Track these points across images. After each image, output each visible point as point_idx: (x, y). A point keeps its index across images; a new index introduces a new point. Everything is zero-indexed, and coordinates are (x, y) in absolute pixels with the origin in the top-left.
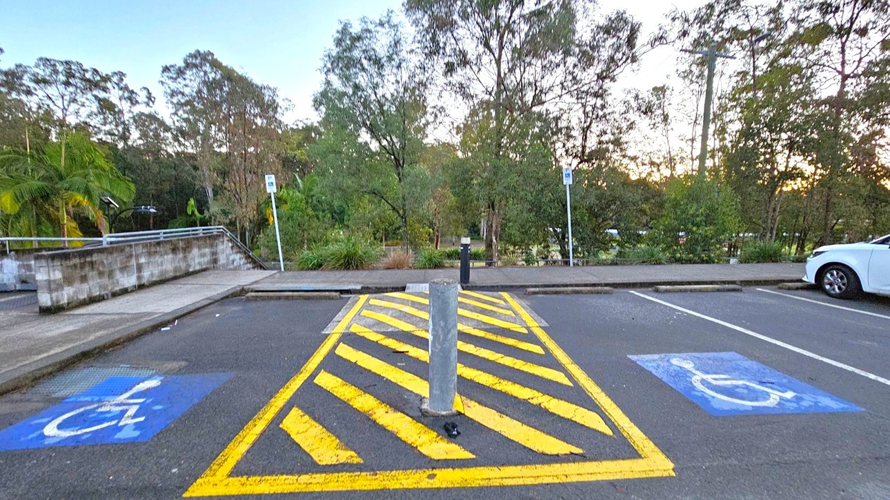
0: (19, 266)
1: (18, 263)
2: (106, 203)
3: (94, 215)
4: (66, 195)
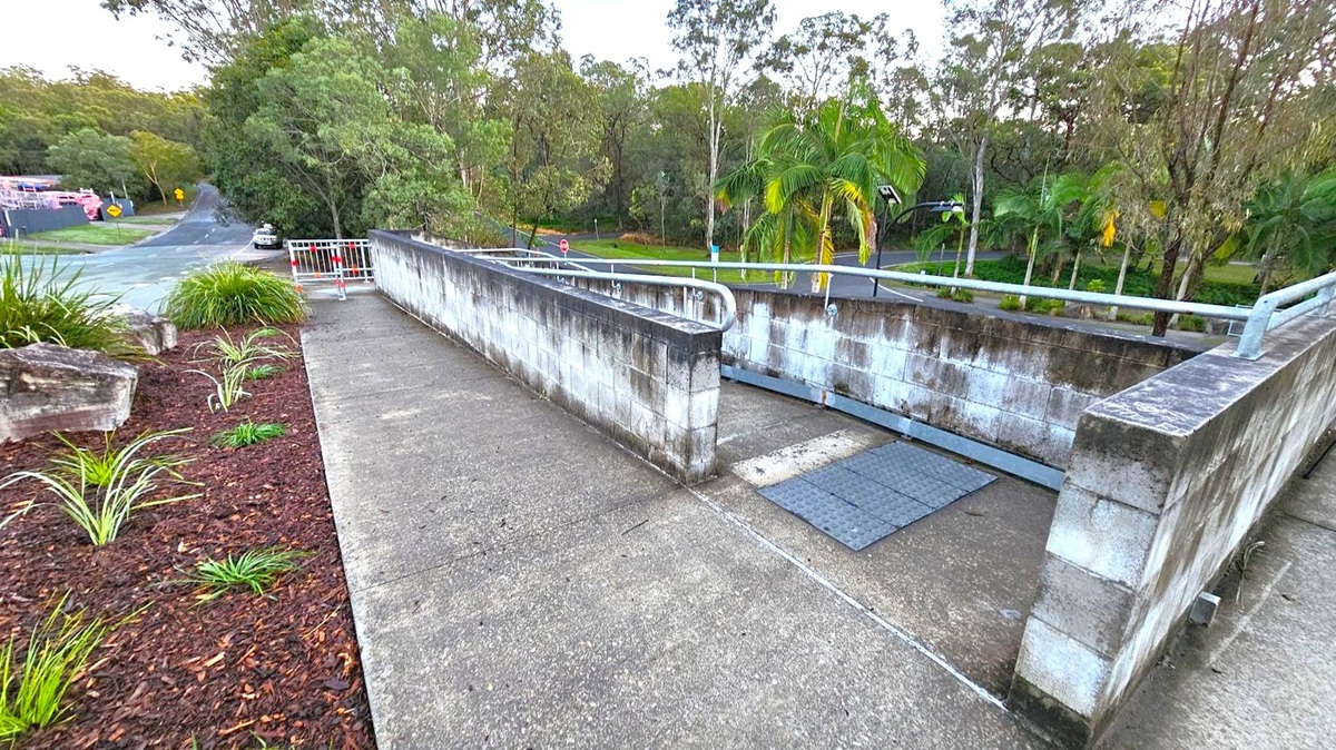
0: (839, 343)
1: (838, 335)
2: (884, 196)
3: (858, 217)
4: (834, 184)
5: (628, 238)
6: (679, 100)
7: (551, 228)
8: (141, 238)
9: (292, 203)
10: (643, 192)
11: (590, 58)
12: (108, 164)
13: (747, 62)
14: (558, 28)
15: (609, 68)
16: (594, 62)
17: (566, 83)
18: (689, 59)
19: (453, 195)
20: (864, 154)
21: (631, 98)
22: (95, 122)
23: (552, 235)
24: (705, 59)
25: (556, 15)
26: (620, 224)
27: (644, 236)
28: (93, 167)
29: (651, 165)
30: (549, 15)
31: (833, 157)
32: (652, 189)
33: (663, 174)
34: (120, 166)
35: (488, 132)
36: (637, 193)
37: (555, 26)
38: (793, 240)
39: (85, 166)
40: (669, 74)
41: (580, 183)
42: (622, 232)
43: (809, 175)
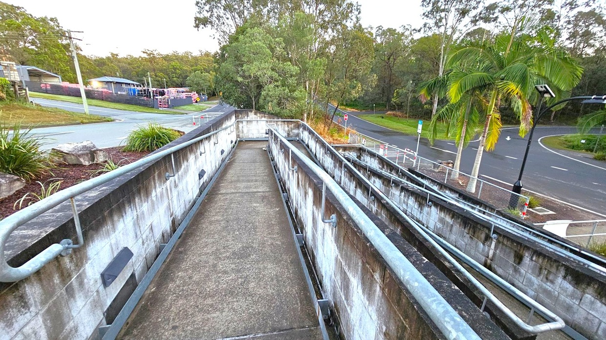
2: (540, 92)
3: (520, 106)
4: (500, 84)
5: (389, 114)
6: (425, 44)
7: (354, 108)
8: (205, 109)
9: (236, 97)
10: (400, 91)
11: (381, 28)
12: (202, 83)
13: (467, 19)
14: (359, 14)
15: (391, 31)
16: (383, 29)
17: (357, 39)
18: (431, 22)
19: (296, 94)
20: (526, 63)
21: (400, 45)
22: (203, 69)
23: (353, 112)
24: (440, 20)
25: (358, 7)
26: (387, 107)
27: (398, 113)
28: (198, 84)
29: (405, 78)
30: (356, 8)
31: (502, 66)
32: (405, 90)
33: (411, 82)
34: (205, 84)
35: (316, 64)
36: (397, 92)
37: (357, 13)
38: (470, 119)
39: (196, 84)
40: (419, 31)
41: (359, 87)
42: (388, 111)
43: (482, 79)
